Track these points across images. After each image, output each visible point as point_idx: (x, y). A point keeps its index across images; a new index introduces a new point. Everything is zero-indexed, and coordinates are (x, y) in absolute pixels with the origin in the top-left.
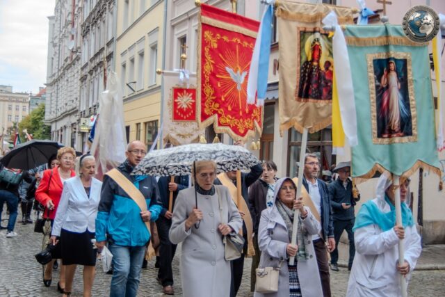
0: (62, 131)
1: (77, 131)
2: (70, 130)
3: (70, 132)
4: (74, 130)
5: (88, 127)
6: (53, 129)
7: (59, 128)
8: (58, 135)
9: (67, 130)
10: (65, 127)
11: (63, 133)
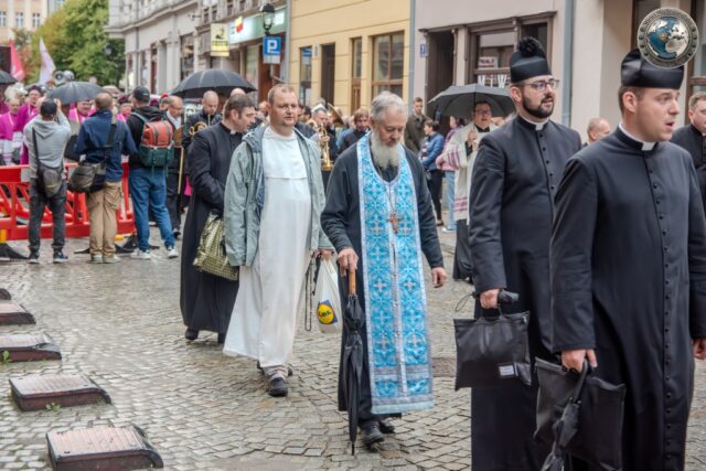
0: (154, 52)
1: (196, 52)
2: (178, 49)
3: (178, 55)
4: (187, 51)
5: (227, 44)
6: (130, 46)
7: (145, 45)
8: (144, 62)
9: (170, 50)
10: (164, 44)
11: (158, 58)
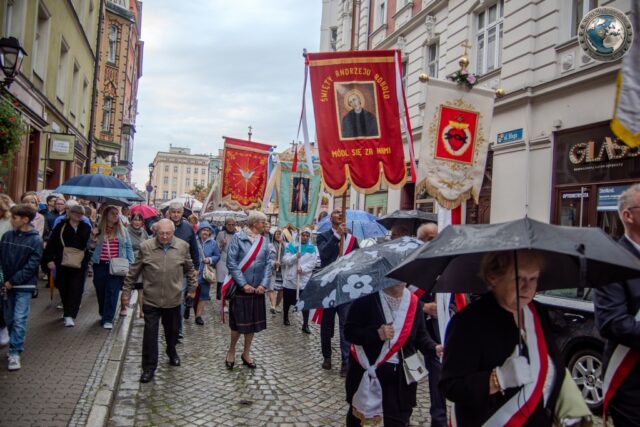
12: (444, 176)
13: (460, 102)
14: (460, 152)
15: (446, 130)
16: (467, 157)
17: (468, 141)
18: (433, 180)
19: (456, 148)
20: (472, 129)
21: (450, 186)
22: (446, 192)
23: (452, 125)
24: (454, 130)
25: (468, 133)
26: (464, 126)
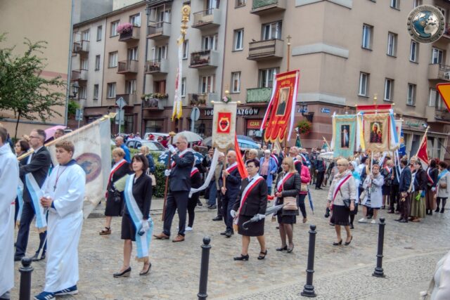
12: (219, 139)
13: (225, 109)
14: (225, 129)
15: (220, 121)
16: (228, 131)
17: (228, 124)
18: (217, 142)
19: (223, 128)
20: (229, 120)
21: (223, 143)
22: (221, 146)
23: (222, 119)
24: (223, 121)
25: (228, 121)
26: (226, 119)
